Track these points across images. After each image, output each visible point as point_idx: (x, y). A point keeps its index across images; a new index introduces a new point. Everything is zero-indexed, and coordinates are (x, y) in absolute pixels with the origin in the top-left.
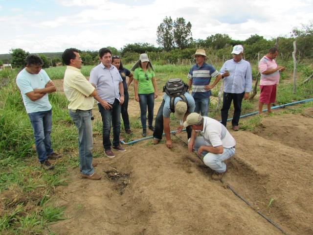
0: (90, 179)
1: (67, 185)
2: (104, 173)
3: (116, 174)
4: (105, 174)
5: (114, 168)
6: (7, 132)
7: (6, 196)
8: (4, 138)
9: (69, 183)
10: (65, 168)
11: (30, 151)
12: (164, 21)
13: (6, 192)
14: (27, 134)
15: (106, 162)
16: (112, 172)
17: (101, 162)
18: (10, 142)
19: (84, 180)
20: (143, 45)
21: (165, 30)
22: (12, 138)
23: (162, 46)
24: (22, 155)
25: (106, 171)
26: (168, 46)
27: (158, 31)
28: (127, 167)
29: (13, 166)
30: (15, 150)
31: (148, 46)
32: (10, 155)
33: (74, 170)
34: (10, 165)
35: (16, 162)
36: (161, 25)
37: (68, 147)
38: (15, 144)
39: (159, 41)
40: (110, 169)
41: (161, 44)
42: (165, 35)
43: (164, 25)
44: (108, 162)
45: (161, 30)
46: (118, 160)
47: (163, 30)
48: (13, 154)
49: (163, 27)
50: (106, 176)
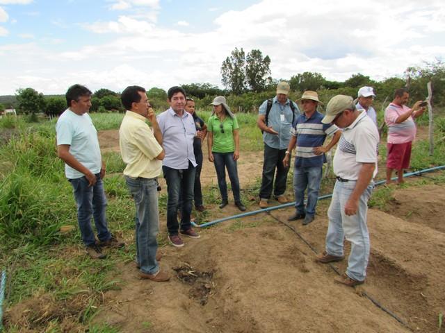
0: (153, 280)
1: (120, 289)
2: (172, 270)
3: (190, 272)
4: (175, 272)
5: (186, 264)
6: (24, 207)
7: (30, 307)
8: (19, 216)
9: (123, 286)
10: (113, 262)
11: (58, 236)
12: (233, 53)
13: (30, 301)
14: (51, 211)
15: (173, 254)
16: (184, 269)
17: (165, 254)
18: (27, 222)
19: (145, 281)
20: (203, 86)
21: (233, 67)
22: (30, 216)
23: (229, 88)
24: (46, 242)
25: (175, 267)
26: (238, 88)
27: (223, 68)
28: (207, 263)
29: (33, 258)
30: (33, 235)
31: (210, 88)
32: (26, 242)
33: (126, 266)
34: (29, 257)
35: (37, 253)
36: (228, 60)
37: (113, 230)
38: (34, 226)
39: (224, 80)
40: (180, 264)
41: (228, 85)
42: (234, 73)
43: (233, 60)
44: (176, 253)
45: (228, 67)
46: (190, 251)
47: (230, 67)
48: (32, 241)
49: (231, 62)
50: (176, 276)
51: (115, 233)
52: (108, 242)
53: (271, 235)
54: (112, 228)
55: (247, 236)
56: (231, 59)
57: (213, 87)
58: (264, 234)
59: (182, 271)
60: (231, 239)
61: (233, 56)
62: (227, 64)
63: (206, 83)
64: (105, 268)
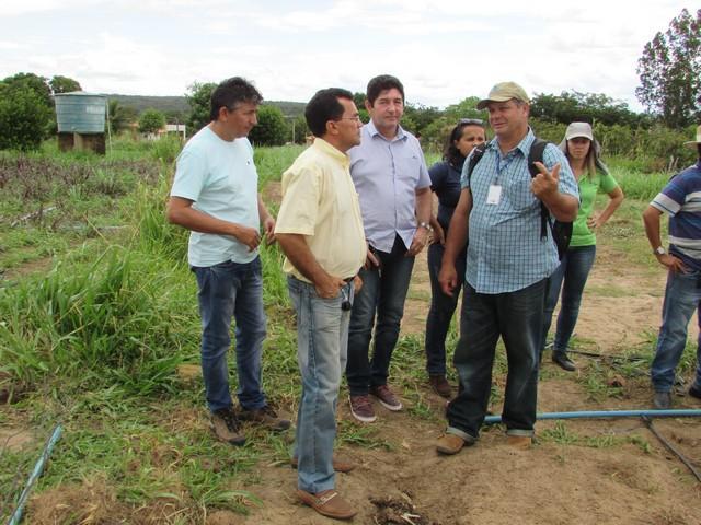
1: (246, 513)
2: (368, 502)
3: (406, 516)
4: (373, 507)
5: (405, 496)
6: (122, 314)
7: (70, 500)
8: (111, 331)
9: (254, 507)
10: (253, 456)
11: (168, 382)
12: (675, 24)
13: (73, 489)
14: (171, 330)
15: (385, 468)
16: (396, 506)
17: (365, 465)
18: (122, 343)
19: (302, 510)
20: (591, 101)
21: (672, 58)
22: (128, 333)
23: (656, 109)
24: (145, 390)
25: (377, 497)
26: (679, 110)
27: (645, 61)
28: (450, 504)
29: (114, 415)
30: (129, 372)
31: (607, 105)
32: (114, 382)
33: (276, 471)
34: (108, 411)
35: (125, 407)
36: (658, 40)
37: (276, 392)
38: (134, 354)
39: (645, 91)
40: (393, 493)
41: (653, 104)
42: (673, 72)
43: (672, 39)
44: (391, 468)
45: (657, 57)
46: (423, 470)
47: (664, 58)
48: (122, 382)
49: (667, 45)
50: (372, 516)
51: (280, 398)
52: (256, 413)
53: (626, 475)
54: (277, 388)
55: (562, 464)
56: (667, 38)
57: (614, 104)
58: (607, 469)
59: (391, 510)
60: (524, 462)
61: (673, 30)
62: (655, 49)
63: (598, 93)
64: (233, 464)
